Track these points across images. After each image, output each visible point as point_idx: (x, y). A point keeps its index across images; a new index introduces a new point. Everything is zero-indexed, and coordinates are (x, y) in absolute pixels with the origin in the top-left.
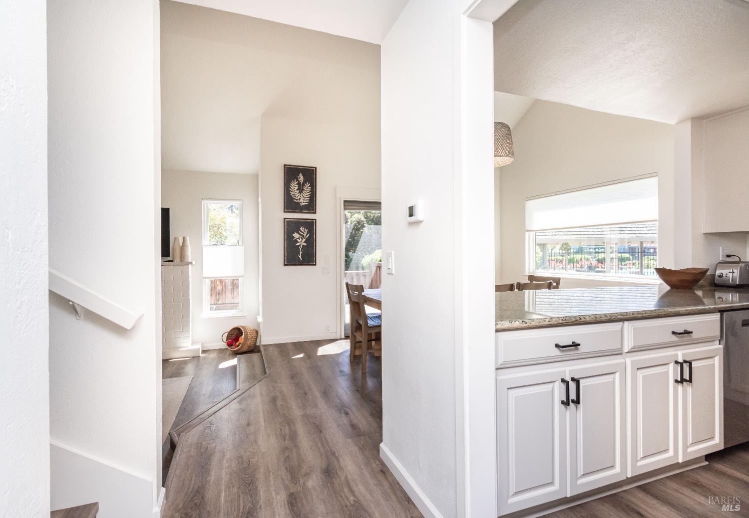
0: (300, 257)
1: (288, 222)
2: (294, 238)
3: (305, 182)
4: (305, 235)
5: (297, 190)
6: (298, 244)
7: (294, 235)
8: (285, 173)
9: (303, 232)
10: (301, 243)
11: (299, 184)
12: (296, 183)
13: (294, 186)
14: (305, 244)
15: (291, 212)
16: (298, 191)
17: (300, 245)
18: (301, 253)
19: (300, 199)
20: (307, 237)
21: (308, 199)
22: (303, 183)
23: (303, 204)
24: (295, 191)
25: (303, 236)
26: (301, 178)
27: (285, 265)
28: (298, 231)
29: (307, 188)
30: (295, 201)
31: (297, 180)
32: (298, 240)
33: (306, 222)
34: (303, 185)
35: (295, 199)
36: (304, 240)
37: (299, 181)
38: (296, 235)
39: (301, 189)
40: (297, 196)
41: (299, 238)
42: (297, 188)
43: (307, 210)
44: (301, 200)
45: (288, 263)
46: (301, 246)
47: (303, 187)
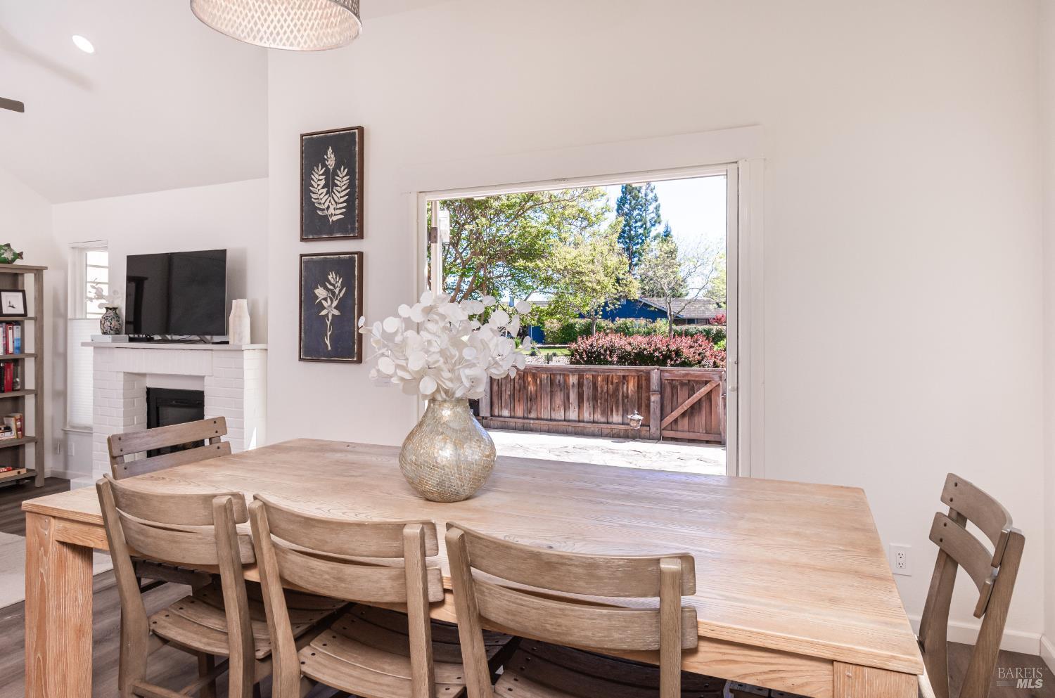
0: (328, 342)
1: (305, 262)
2: (317, 298)
3: (337, 167)
4: (337, 292)
5: (323, 188)
6: (324, 313)
7: (316, 291)
8: (302, 153)
9: (333, 285)
10: (330, 310)
11: (326, 173)
12: (321, 172)
13: (318, 179)
14: (336, 313)
15: (313, 240)
16: (325, 190)
17: (327, 315)
18: (329, 334)
19: (328, 207)
20: (341, 295)
21: (345, 204)
22: (334, 169)
23: (335, 218)
24: (320, 192)
25: (333, 293)
26: (331, 159)
27: (301, 359)
28: (323, 282)
29: (342, 180)
30: (320, 213)
31: (324, 165)
32: (324, 302)
33: (340, 260)
34: (335, 174)
35: (320, 209)
36: (335, 303)
37: (326, 166)
38: (320, 292)
39: (330, 185)
40: (323, 201)
41: (325, 299)
42: (322, 183)
43: (343, 233)
44: (331, 211)
45: (306, 355)
46: (330, 317)
47: (334, 179)
